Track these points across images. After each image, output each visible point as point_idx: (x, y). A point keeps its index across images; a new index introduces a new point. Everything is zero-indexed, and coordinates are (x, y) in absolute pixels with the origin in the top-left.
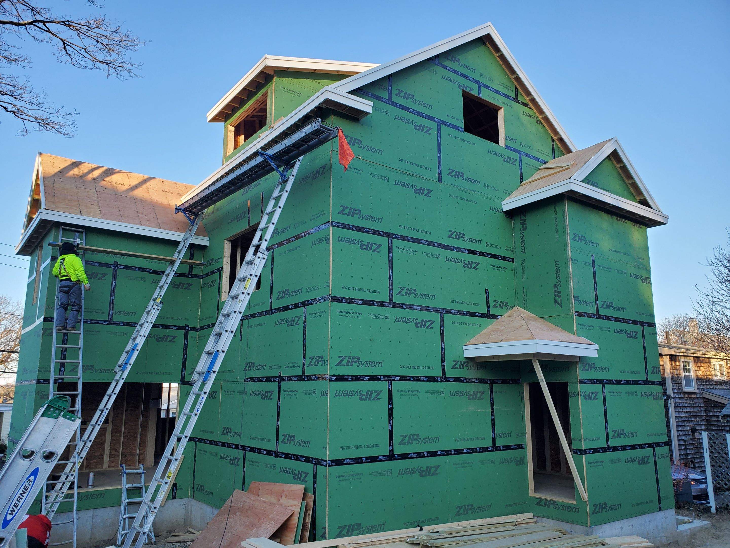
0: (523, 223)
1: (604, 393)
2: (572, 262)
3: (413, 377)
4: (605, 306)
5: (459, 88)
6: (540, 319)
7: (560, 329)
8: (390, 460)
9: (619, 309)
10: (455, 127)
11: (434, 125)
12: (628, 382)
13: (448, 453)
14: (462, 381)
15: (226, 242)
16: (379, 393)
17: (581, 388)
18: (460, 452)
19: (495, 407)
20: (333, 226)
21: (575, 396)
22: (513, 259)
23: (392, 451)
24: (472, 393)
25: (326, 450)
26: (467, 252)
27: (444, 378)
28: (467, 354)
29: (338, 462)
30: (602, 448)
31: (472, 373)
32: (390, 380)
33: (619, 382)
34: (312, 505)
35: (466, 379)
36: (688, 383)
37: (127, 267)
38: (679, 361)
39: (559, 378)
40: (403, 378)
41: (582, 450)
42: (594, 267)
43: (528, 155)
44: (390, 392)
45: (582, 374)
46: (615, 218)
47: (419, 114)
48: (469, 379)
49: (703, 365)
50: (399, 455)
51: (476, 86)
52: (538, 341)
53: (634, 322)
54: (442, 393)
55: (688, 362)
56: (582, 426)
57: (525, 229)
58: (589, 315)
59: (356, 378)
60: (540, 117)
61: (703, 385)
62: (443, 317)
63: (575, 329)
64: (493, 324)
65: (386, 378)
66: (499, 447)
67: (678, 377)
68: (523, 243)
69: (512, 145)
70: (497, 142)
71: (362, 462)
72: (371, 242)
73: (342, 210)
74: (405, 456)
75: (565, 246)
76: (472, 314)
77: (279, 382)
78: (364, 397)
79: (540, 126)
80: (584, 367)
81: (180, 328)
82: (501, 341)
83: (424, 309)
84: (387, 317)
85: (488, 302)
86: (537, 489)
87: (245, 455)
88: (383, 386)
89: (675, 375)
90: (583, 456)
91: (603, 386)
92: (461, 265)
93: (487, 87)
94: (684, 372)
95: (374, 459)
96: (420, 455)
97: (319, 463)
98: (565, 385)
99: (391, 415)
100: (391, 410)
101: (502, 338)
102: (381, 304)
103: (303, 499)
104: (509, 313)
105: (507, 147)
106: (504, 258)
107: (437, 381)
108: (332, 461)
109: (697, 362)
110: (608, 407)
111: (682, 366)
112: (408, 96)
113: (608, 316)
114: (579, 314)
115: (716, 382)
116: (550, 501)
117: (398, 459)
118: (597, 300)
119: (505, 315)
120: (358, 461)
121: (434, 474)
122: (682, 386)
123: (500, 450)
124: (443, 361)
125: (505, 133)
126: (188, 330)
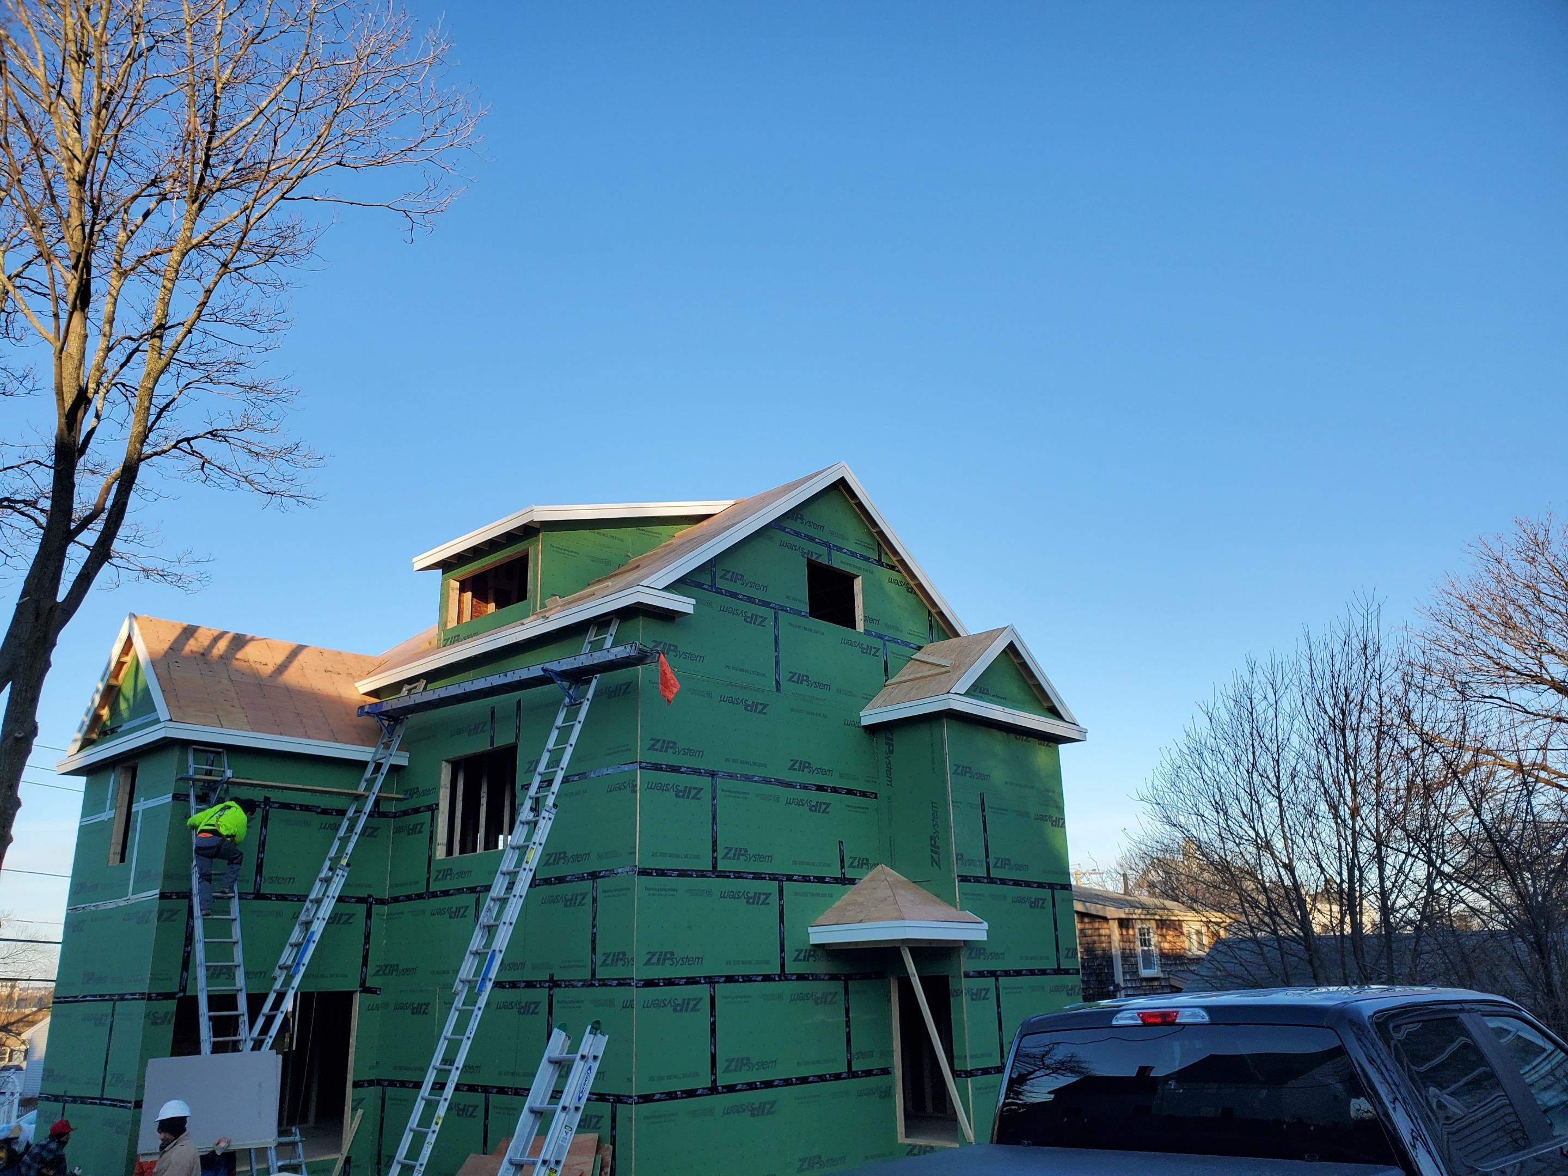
0: (889, 743)
1: (997, 989)
2: (953, 806)
3: (743, 976)
4: (999, 864)
5: (803, 556)
6: (912, 884)
7: (938, 900)
8: (712, 1094)
9: (1020, 867)
10: (798, 613)
11: (768, 613)
12: (1032, 973)
13: (787, 1082)
14: (807, 979)
15: (444, 764)
16: (699, 1000)
17: (965, 983)
18: (803, 1080)
19: (851, 1015)
20: (641, 768)
21: (957, 995)
22: (876, 794)
23: (714, 1082)
24: (819, 995)
25: (631, 1081)
26: (814, 788)
27: (783, 976)
28: (814, 940)
29: (647, 1099)
30: (995, 1068)
31: (821, 967)
32: (712, 982)
33: (1018, 973)
34: (610, 1159)
35: (812, 975)
36: (1148, 964)
37: (285, 806)
38: (1133, 928)
39: (936, 970)
40: (730, 979)
41: (967, 1071)
42: (983, 810)
43: (895, 641)
44: (713, 999)
45: (966, 964)
46: (1012, 736)
47: (751, 600)
48: (817, 975)
49: (1171, 933)
50: (723, 1087)
51: (823, 550)
52: (907, 923)
53: (1041, 885)
54: (780, 997)
55: (1148, 929)
56: (967, 1037)
57: (892, 752)
58: (978, 880)
59: (670, 982)
60: (912, 583)
61: (1171, 965)
62: (782, 887)
63: (958, 900)
64: (848, 894)
65: (707, 980)
66: (857, 1072)
67: (1131, 953)
68: (889, 770)
69: (872, 628)
70: (852, 625)
71: (677, 1098)
72: (689, 785)
73: (653, 745)
74: (731, 1089)
75: (944, 782)
76: (821, 880)
77: (550, 988)
78: (679, 1008)
79: (911, 596)
80: (970, 954)
81: (360, 900)
82: (861, 921)
83: (757, 876)
84: (709, 893)
85: (842, 861)
86: (908, 1135)
87: (487, 1100)
88: (703, 991)
89: (1128, 951)
90: (969, 1080)
91: (997, 980)
92: (806, 808)
93: (840, 549)
94: (1142, 945)
95: (691, 1093)
96: (751, 1086)
97: (620, 1101)
98: (945, 980)
99: (713, 1031)
100: (713, 1024)
101: (861, 916)
102: (702, 874)
103: (597, 1153)
104: (871, 874)
105: (867, 632)
106: (864, 794)
107: (774, 980)
108: (640, 1097)
109: (1162, 929)
110: (1002, 1009)
111: (1138, 935)
112: (737, 577)
113: (1003, 879)
114: (964, 879)
115: (1190, 959)
116: (926, 1147)
117: (723, 1093)
118: (987, 857)
119: (866, 878)
120: (671, 1096)
121: (769, 1113)
122: (1137, 968)
123: (858, 1077)
124: (782, 950)
125: (864, 612)
126: (371, 904)
